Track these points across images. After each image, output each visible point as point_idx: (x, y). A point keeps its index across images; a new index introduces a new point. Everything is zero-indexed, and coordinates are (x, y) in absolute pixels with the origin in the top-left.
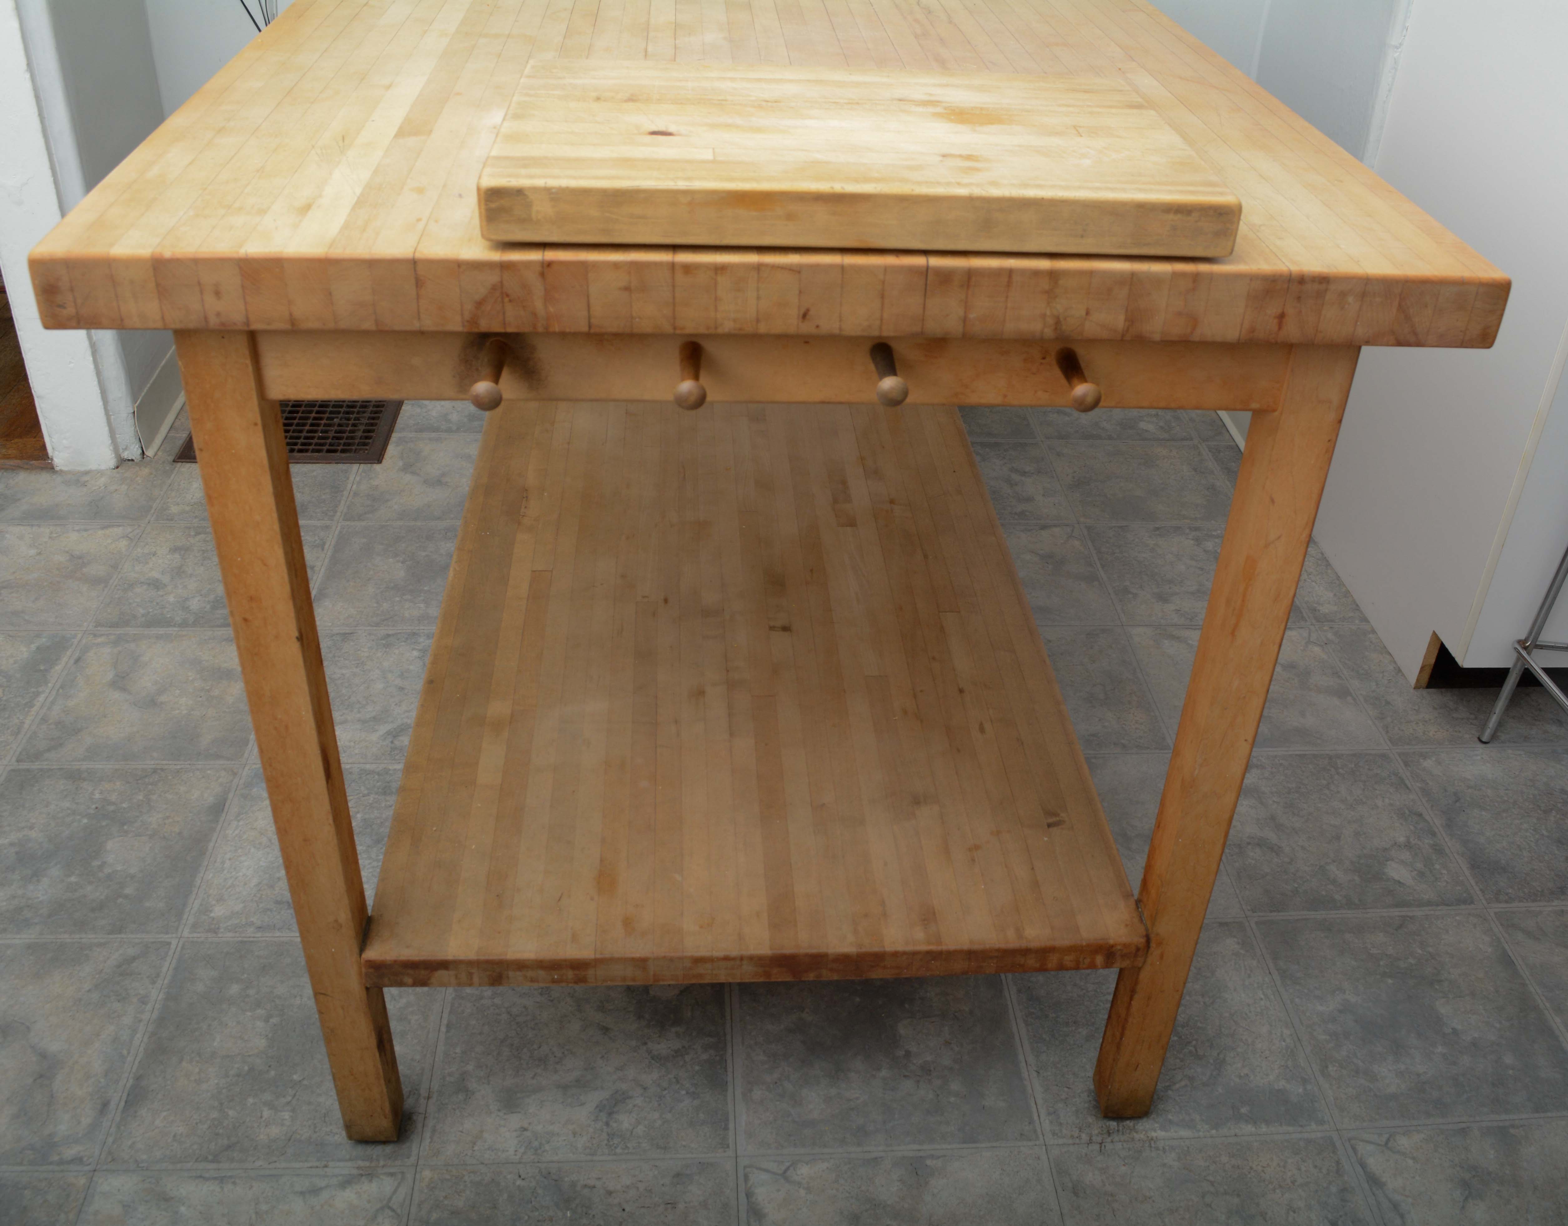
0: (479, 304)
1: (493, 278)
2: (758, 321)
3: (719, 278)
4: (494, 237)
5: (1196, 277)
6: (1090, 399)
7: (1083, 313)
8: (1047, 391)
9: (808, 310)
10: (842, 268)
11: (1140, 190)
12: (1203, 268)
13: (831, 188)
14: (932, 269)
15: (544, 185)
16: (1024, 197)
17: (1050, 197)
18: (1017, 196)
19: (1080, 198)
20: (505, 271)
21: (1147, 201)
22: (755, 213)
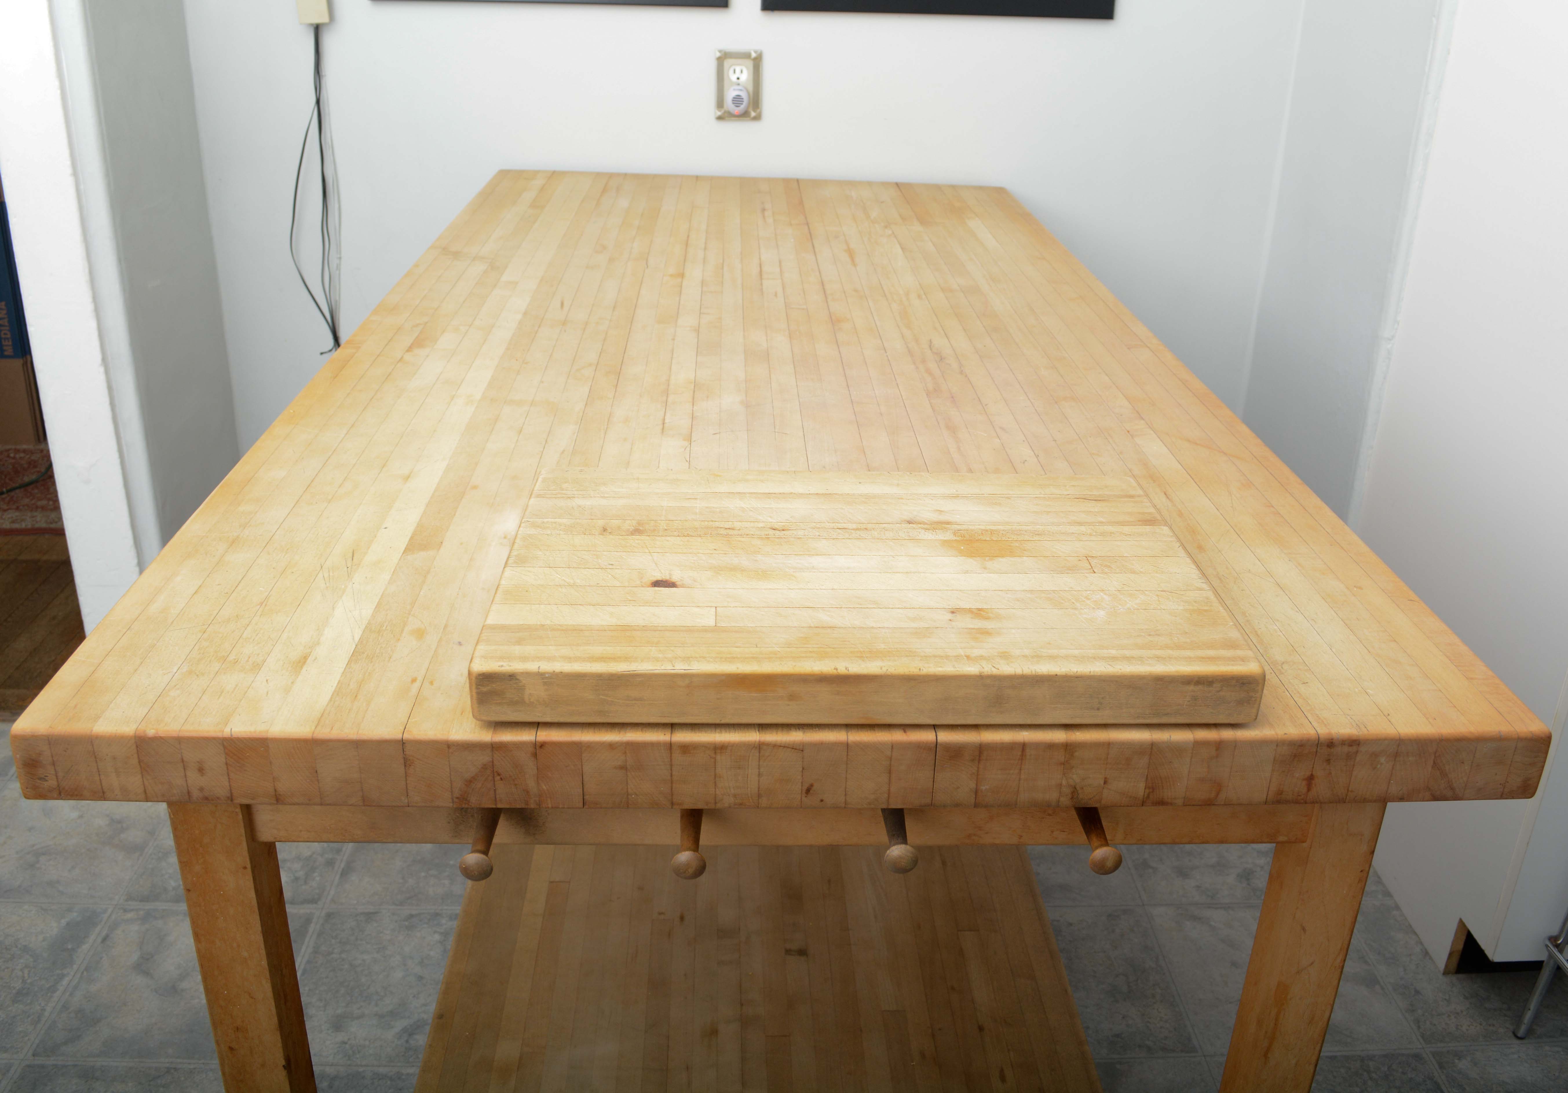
0: (469, 782)
1: (484, 758)
2: (759, 796)
3: (718, 757)
4: (484, 718)
5: (1219, 745)
6: (1110, 864)
7: (1102, 783)
9: (812, 785)
10: (847, 746)
11: (1159, 658)
12: (1227, 734)
13: (835, 669)
14: (941, 744)
15: (538, 670)
16: (1037, 674)
17: (1064, 674)
18: (1030, 673)
19: (1096, 674)
20: (496, 752)
21: (1166, 674)
22: (756, 695)
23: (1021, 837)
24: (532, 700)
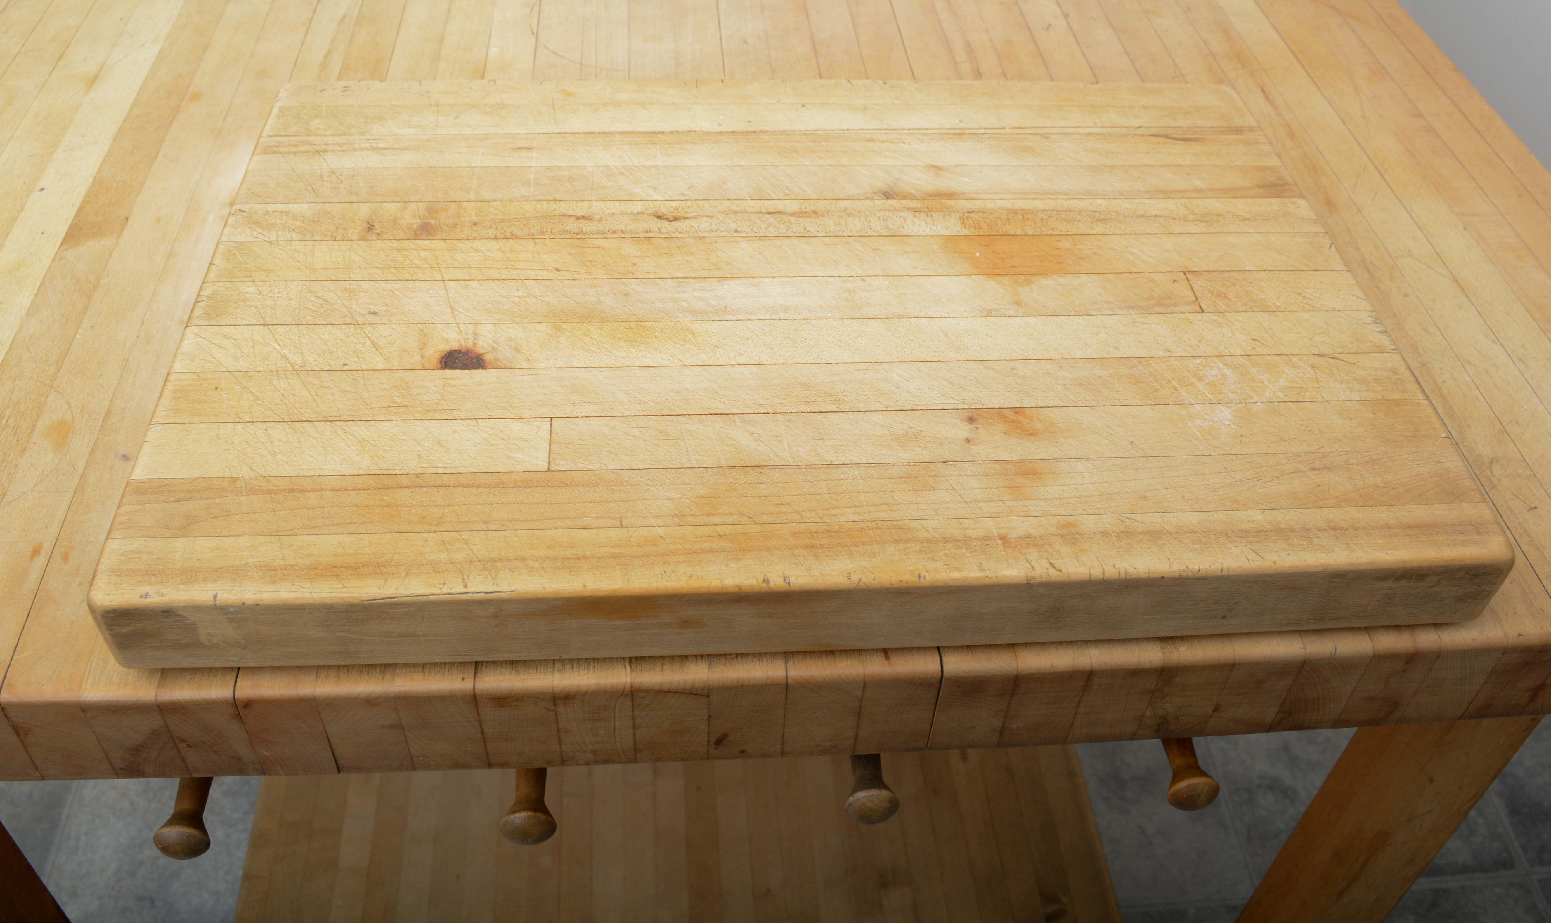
0: (135, 751)
1: (151, 723)
2: (636, 749)
3: (562, 709)
5: (1412, 657)
6: (1199, 798)
9: (726, 735)
10: (786, 687)
13: (764, 581)
14: (948, 679)
15: (213, 603)
16: (1128, 577)
17: (1176, 575)
18: (1117, 577)
19: (1231, 573)
20: (169, 715)
21: (1351, 568)
22: (620, 623)
24: (214, 641)
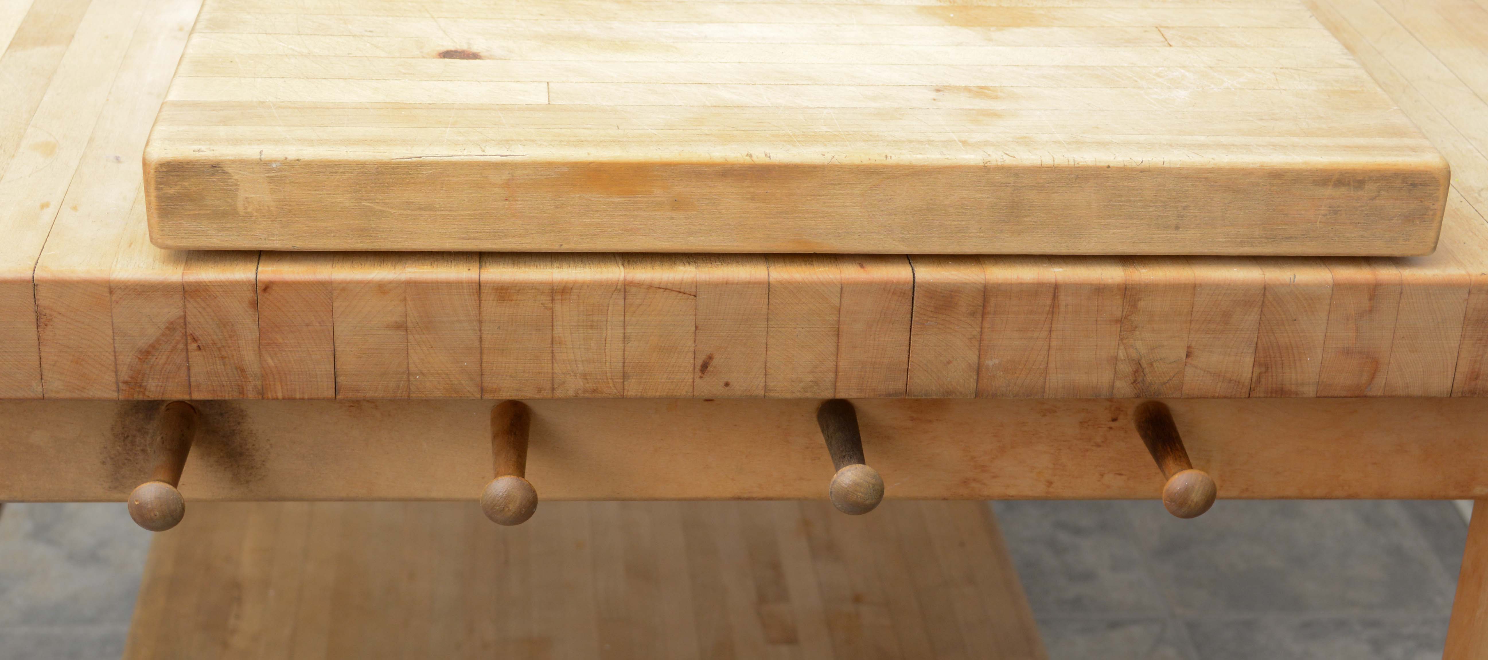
0: (146, 354)
1: (170, 311)
2: (625, 376)
3: (558, 307)
4: (170, 243)
5: (1375, 290)
6: (1196, 497)
7: (1183, 355)
8: (1120, 474)
9: (710, 358)
10: (768, 287)
11: (1275, 147)
12: (1387, 274)
13: (747, 155)
14: (921, 285)
15: (259, 157)
16: (1077, 165)
17: (1121, 165)
18: (1066, 164)
19: (1172, 166)
20: (191, 300)
21: (1287, 167)
22: (618, 200)
23: (1050, 483)
24: (249, 210)
